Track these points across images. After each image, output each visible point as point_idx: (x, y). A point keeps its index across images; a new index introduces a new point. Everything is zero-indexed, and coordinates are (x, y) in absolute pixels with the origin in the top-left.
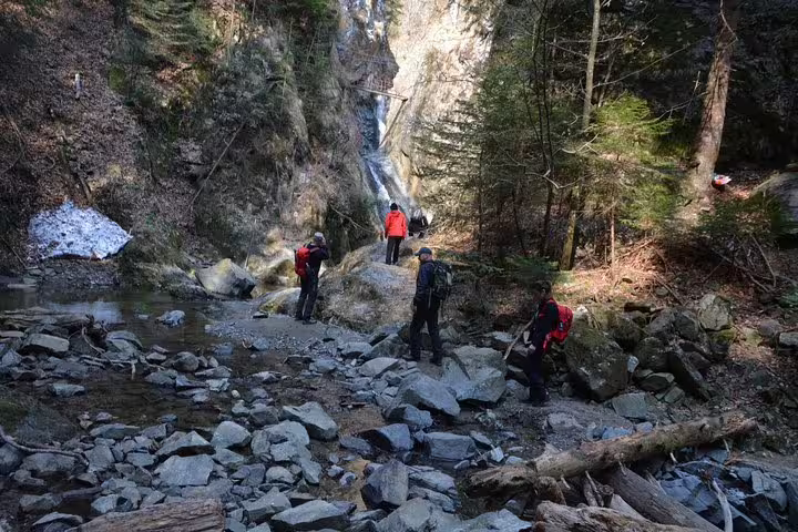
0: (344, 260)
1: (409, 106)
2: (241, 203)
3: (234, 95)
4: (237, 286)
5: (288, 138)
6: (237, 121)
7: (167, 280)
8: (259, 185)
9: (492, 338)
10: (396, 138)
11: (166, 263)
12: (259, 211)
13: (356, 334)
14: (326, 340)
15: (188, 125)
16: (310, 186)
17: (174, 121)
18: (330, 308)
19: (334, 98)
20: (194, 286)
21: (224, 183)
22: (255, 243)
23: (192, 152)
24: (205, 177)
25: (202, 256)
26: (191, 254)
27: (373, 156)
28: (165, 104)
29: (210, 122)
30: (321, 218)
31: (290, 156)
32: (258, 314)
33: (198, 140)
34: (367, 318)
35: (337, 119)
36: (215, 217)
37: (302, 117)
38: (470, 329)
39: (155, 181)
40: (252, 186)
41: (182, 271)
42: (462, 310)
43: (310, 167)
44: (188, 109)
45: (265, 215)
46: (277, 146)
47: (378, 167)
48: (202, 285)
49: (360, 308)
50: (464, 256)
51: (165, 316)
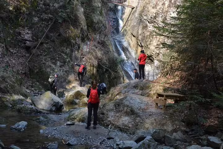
0: (111, 92)
1: (136, 11)
2: (54, 61)
3: (49, 5)
4: (54, 106)
5: (77, 28)
6: (51, 19)
7: (15, 103)
8: (63, 52)
9: (208, 140)
10: (129, 28)
11: (14, 94)
12: (63, 66)
13: (125, 135)
14: (109, 139)
15: (25, 20)
16: (89, 52)
17: (17, 18)
18: (109, 119)
19: (99, 7)
20: (30, 106)
21: (45, 51)
22: (61, 82)
23: (27, 35)
24: (35, 48)
25: (33, 89)
26: (27, 88)
27: (117, 37)
28: (11, 9)
29: (36, 19)
30: (95, 69)
31: (79, 37)
32: (69, 123)
33: (30, 28)
34: (130, 126)
35: (101, 18)
36: (40, 68)
37: (84, 18)
38: (191, 133)
39: (7, 49)
40: (59, 53)
41: (23, 98)
42: (184, 122)
43: (89, 43)
44: (24, 12)
45: (66, 68)
46: (72, 32)
47: (120, 42)
48: (35, 106)
49: (125, 120)
50: (178, 91)
51: (16, 125)
